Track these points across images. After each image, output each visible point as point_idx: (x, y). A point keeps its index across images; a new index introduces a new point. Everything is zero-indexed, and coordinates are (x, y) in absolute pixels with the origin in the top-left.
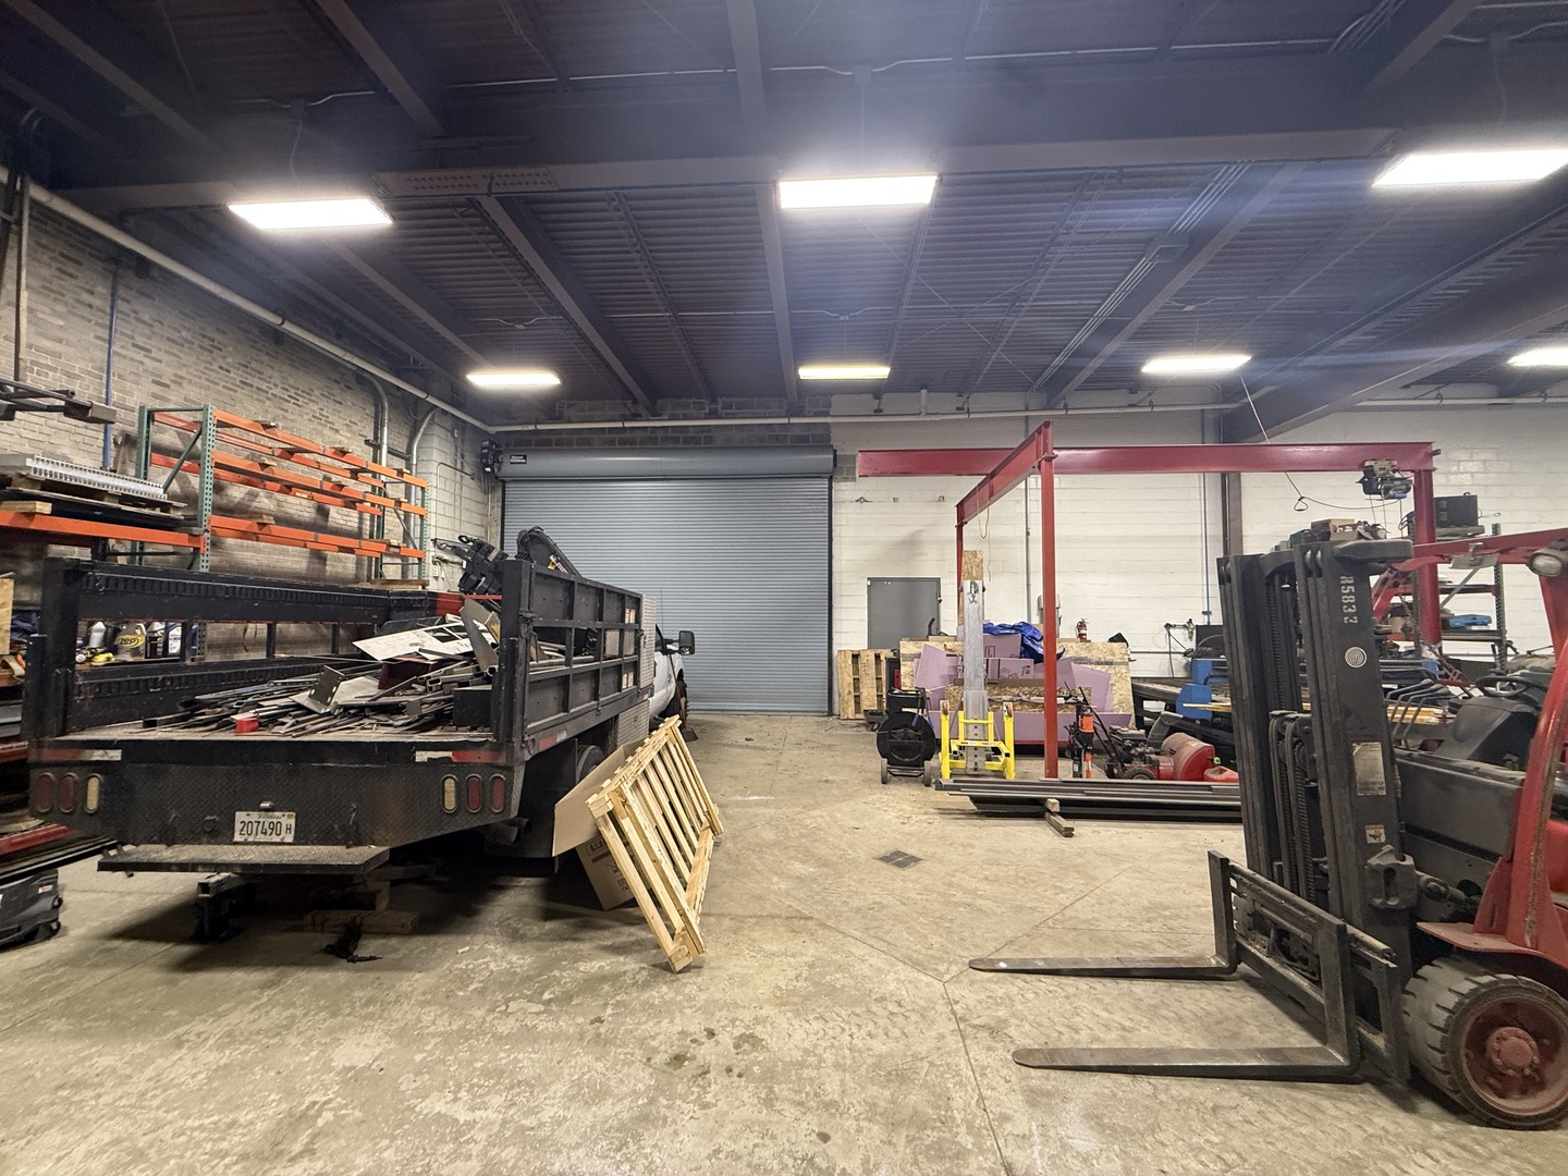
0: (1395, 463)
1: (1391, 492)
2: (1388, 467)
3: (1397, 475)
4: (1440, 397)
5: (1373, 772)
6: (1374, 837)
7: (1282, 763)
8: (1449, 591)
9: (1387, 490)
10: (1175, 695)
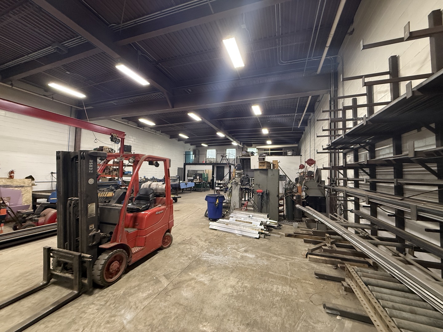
0: (118, 135)
1: (116, 142)
2: (116, 136)
3: (118, 138)
4: (128, 123)
5: (92, 211)
6: (91, 228)
7: (70, 213)
8: (125, 166)
9: (115, 141)
10: (49, 196)
